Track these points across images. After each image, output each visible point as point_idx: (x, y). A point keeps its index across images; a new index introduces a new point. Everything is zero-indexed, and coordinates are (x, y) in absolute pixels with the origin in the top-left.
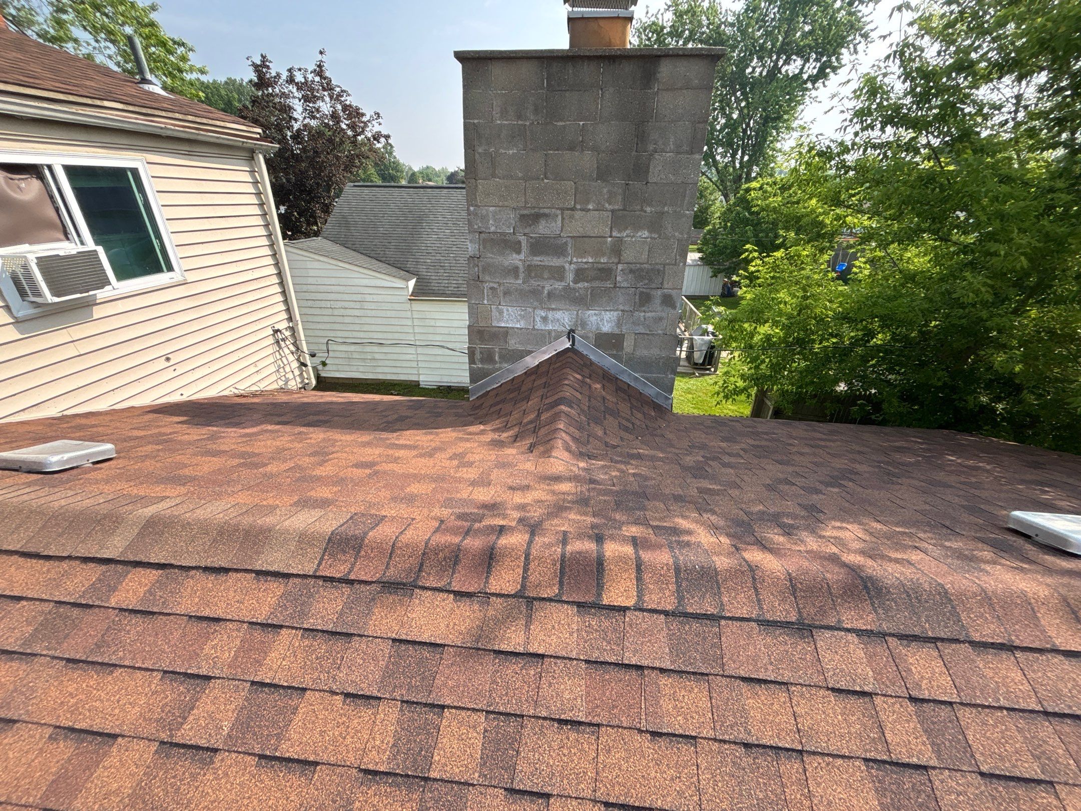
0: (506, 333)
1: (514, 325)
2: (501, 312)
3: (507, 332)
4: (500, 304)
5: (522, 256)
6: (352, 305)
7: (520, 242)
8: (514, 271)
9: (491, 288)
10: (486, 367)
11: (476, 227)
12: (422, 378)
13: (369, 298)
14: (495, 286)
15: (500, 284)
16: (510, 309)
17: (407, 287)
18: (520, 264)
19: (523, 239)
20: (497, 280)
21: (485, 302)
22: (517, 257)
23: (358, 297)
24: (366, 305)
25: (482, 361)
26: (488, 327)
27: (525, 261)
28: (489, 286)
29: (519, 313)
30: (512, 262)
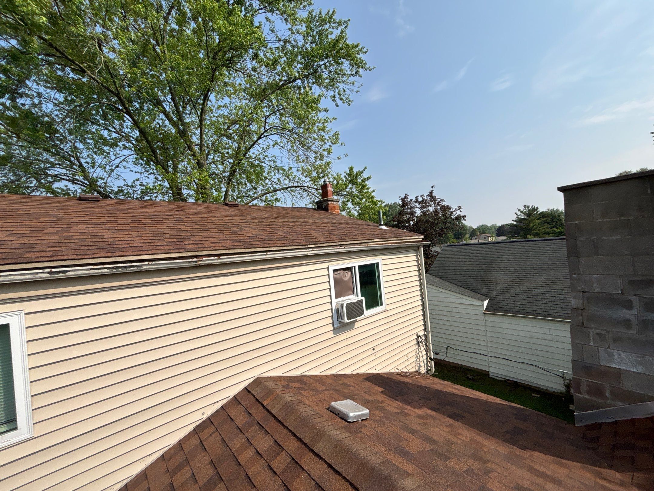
0: (618, 374)
1: (628, 369)
2: (611, 355)
3: (620, 374)
4: (609, 347)
5: (634, 312)
6: (445, 313)
7: (630, 301)
8: (627, 323)
9: (597, 334)
10: (593, 398)
11: (579, 288)
12: (491, 370)
13: (455, 310)
14: (603, 332)
15: (608, 332)
16: (622, 353)
17: (483, 305)
18: (633, 319)
19: (633, 298)
20: (605, 328)
21: (592, 344)
22: (628, 312)
23: (449, 309)
24: (454, 315)
25: (589, 392)
26: (595, 364)
27: (638, 316)
28: (595, 332)
29: (634, 358)
30: (622, 315)
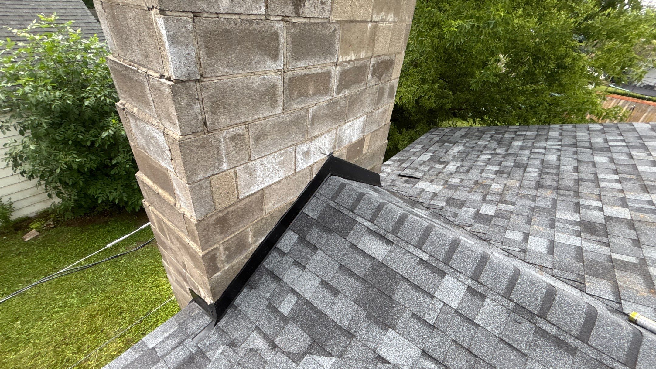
0: (261, 198)
1: (271, 182)
2: (251, 172)
3: (263, 195)
4: (250, 160)
5: (280, 64)
7: (276, 36)
9: (232, 138)
14: (240, 130)
15: (248, 125)
16: (265, 160)
18: (277, 79)
19: (280, 27)
20: (243, 119)
21: (224, 167)
22: (274, 65)
25: (228, 258)
26: (233, 204)
27: (284, 72)
28: (229, 136)
29: (277, 160)
30: (265, 77)
